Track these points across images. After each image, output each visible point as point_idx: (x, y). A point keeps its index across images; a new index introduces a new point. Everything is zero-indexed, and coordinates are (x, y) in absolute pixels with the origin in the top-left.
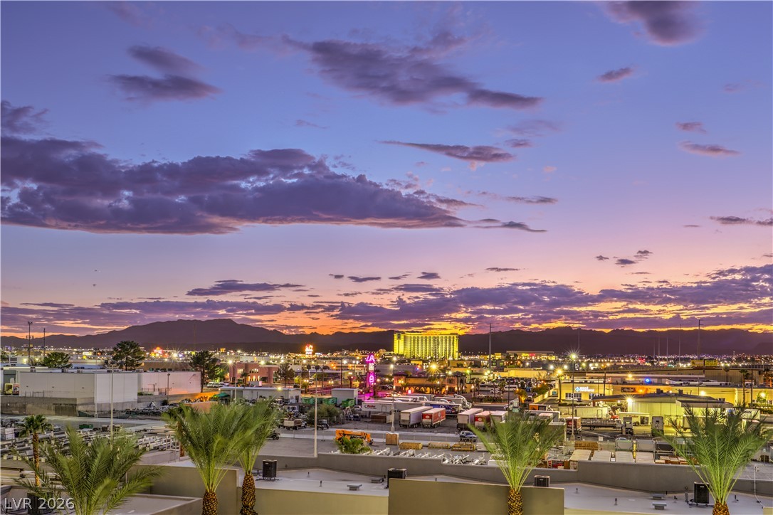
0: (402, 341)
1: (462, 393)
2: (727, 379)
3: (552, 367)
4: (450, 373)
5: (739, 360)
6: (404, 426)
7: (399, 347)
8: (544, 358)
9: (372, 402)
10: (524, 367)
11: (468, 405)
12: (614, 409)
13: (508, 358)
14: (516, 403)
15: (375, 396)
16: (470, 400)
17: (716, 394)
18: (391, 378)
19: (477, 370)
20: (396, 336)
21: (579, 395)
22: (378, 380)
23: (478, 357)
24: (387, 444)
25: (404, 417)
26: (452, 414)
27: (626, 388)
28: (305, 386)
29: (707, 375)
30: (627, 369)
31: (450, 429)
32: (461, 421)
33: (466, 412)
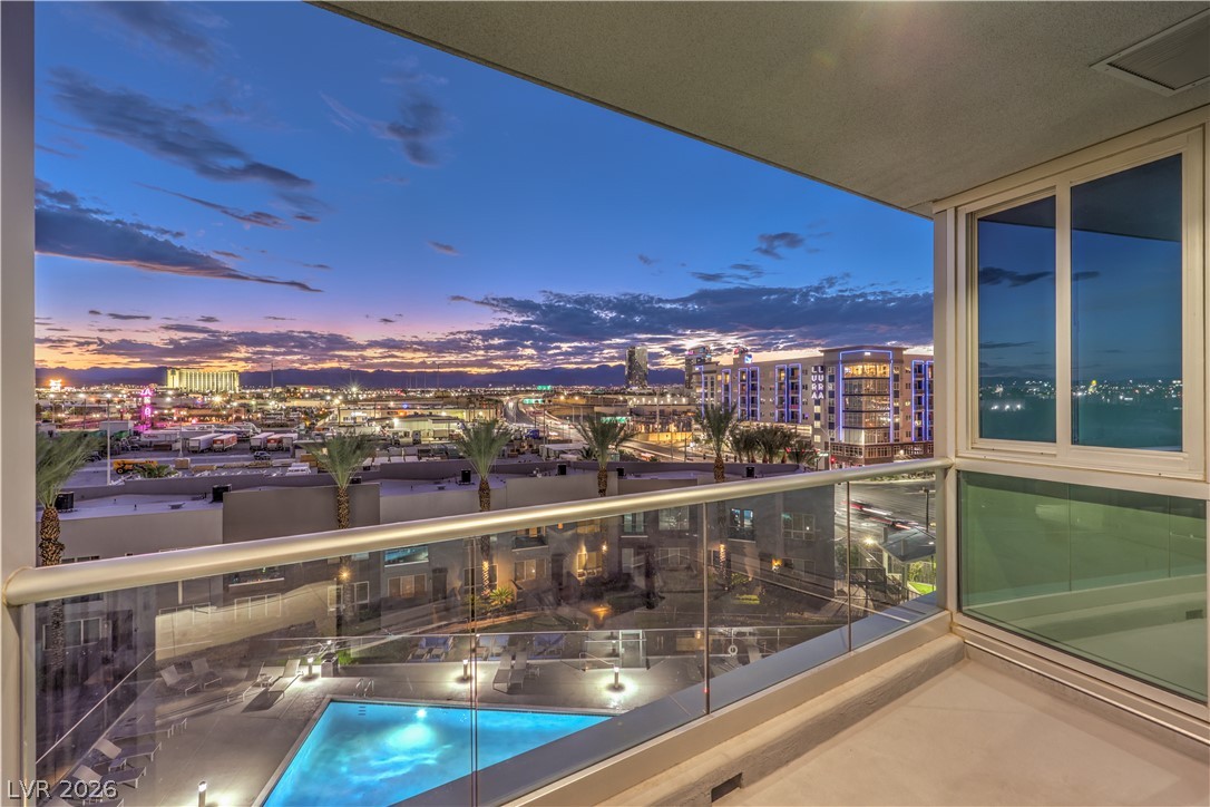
0: (177, 377)
1: (250, 420)
2: (457, 404)
3: (328, 398)
4: (235, 404)
5: (463, 391)
6: (195, 452)
7: (173, 382)
8: (320, 391)
9: (150, 432)
10: (303, 398)
11: (259, 431)
12: (383, 427)
13: (289, 391)
14: (302, 426)
15: (153, 427)
16: (258, 426)
17: (453, 414)
18: (170, 409)
19: (260, 401)
20: (169, 372)
21: (354, 418)
22: (156, 412)
23: (259, 390)
24: (178, 469)
25: (192, 444)
26: (243, 439)
27: (390, 412)
28: (59, 420)
29: (444, 401)
30: (389, 398)
31: (243, 451)
32: (254, 443)
33: (257, 436)
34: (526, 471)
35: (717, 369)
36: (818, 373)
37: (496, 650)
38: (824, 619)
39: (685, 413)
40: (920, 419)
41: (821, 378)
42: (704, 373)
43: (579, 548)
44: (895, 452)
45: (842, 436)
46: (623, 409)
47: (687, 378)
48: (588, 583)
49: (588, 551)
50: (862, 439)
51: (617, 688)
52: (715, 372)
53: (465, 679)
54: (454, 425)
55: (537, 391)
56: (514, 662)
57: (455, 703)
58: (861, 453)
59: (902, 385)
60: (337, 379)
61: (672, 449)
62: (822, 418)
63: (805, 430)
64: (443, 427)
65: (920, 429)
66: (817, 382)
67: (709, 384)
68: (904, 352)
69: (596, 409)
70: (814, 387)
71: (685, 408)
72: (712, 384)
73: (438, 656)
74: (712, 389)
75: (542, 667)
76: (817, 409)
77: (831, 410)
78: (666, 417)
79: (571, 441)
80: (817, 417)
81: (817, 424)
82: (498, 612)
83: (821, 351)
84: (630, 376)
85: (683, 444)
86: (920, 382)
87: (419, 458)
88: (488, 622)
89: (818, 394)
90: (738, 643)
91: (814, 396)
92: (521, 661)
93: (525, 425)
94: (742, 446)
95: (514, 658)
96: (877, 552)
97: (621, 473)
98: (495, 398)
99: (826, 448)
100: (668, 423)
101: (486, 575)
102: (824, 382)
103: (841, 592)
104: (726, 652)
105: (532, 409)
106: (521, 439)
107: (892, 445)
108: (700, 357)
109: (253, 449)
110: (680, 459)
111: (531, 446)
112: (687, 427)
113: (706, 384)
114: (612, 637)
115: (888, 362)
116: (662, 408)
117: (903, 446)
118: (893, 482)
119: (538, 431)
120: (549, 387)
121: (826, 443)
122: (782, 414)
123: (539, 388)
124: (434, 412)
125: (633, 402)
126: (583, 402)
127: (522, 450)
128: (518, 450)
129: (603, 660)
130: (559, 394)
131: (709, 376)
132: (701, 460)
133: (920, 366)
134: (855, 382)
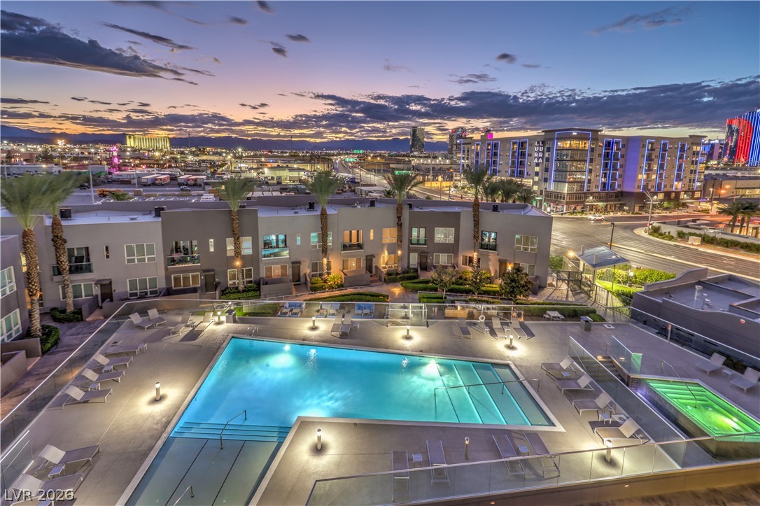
0: (132, 140)
1: (177, 167)
2: (304, 160)
3: (224, 155)
4: (168, 157)
5: (307, 153)
6: (145, 185)
7: (130, 143)
8: (219, 150)
9: (118, 173)
10: (209, 154)
11: (183, 173)
12: (258, 174)
13: (200, 150)
14: (209, 172)
15: (120, 170)
16: (183, 170)
17: (301, 166)
18: (129, 159)
19: (183, 156)
20: (127, 137)
21: (240, 168)
22: (121, 161)
23: (182, 149)
24: (135, 195)
25: (143, 181)
26: (173, 178)
27: (262, 165)
28: (64, 164)
29: (295, 158)
30: (261, 156)
31: (174, 186)
32: (179, 181)
33: (182, 177)
34: (350, 203)
35: (471, 142)
36: (540, 146)
37: (332, 311)
38: (541, 301)
39: (448, 169)
40: (605, 177)
41: (541, 149)
42: (463, 144)
43: (383, 252)
44: (587, 198)
45: (552, 187)
46: (408, 166)
47: (449, 147)
48: (389, 274)
49: (389, 253)
50: (565, 189)
51: (408, 338)
52: (470, 144)
53: (314, 328)
54: (302, 173)
55: (353, 154)
56: (343, 319)
57: (308, 342)
58: (564, 198)
59: (596, 154)
60: (229, 144)
61: (440, 192)
62: (540, 174)
63: (528, 182)
64: (295, 174)
65: (604, 184)
66: (539, 152)
67: (466, 151)
68: (599, 133)
69: (392, 166)
70: (536, 155)
71: (448, 167)
72: (468, 151)
73: (296, 314)
74: (468, 155)
75: (361, 323)
76: (537, 169)
77: (546, 170)
78: (437, 171)
79: (375, 185)
80: (537, 174)
81: (536, 179)
82: (331, 288)
83: (543, 132)
84: (413, 145)
85: (448, 189)
86: (608, 153)
87: (281, 193)
88: (326, 294)
89: (538, 160)
90: (485, 314)
91: (536, 160)
92: (349, 319)
93: (346, 175)
94: (489, 191)
95: (343, 317)
96: (576, 261)
97: (410, 206)
98: (327, 157)
99: (541, 194)
100: (437, 176)
101: (325, 267)
102: (543, 152)
103: (551, 285)
104: (478, 319)
105: (350, 165)
106: (344, 183)
107: (585, 193)
108: (459, 134)
109: (180, 185)
110: (445, 198)
111: (350, 187)
112: (450, 178)
113: (464, 151)
114: (405, 307)
115: (588, 139)
116: (434, 166)
117: (592, 194)
118: (584, 216)
119: (354, 178)
120: (361, 151)
121: (541, 191)
122: (513, 172)
123: (355, 151)
124: (290, 165)
125: (415, 162)
126: (383, 161)
127: (344, 190)
128: (342, 190)
129: (399, 320)
130: (368, 156)
131: (466, 146)
132: (459, 200)
133: (609, 143)
134: (564, 152)
